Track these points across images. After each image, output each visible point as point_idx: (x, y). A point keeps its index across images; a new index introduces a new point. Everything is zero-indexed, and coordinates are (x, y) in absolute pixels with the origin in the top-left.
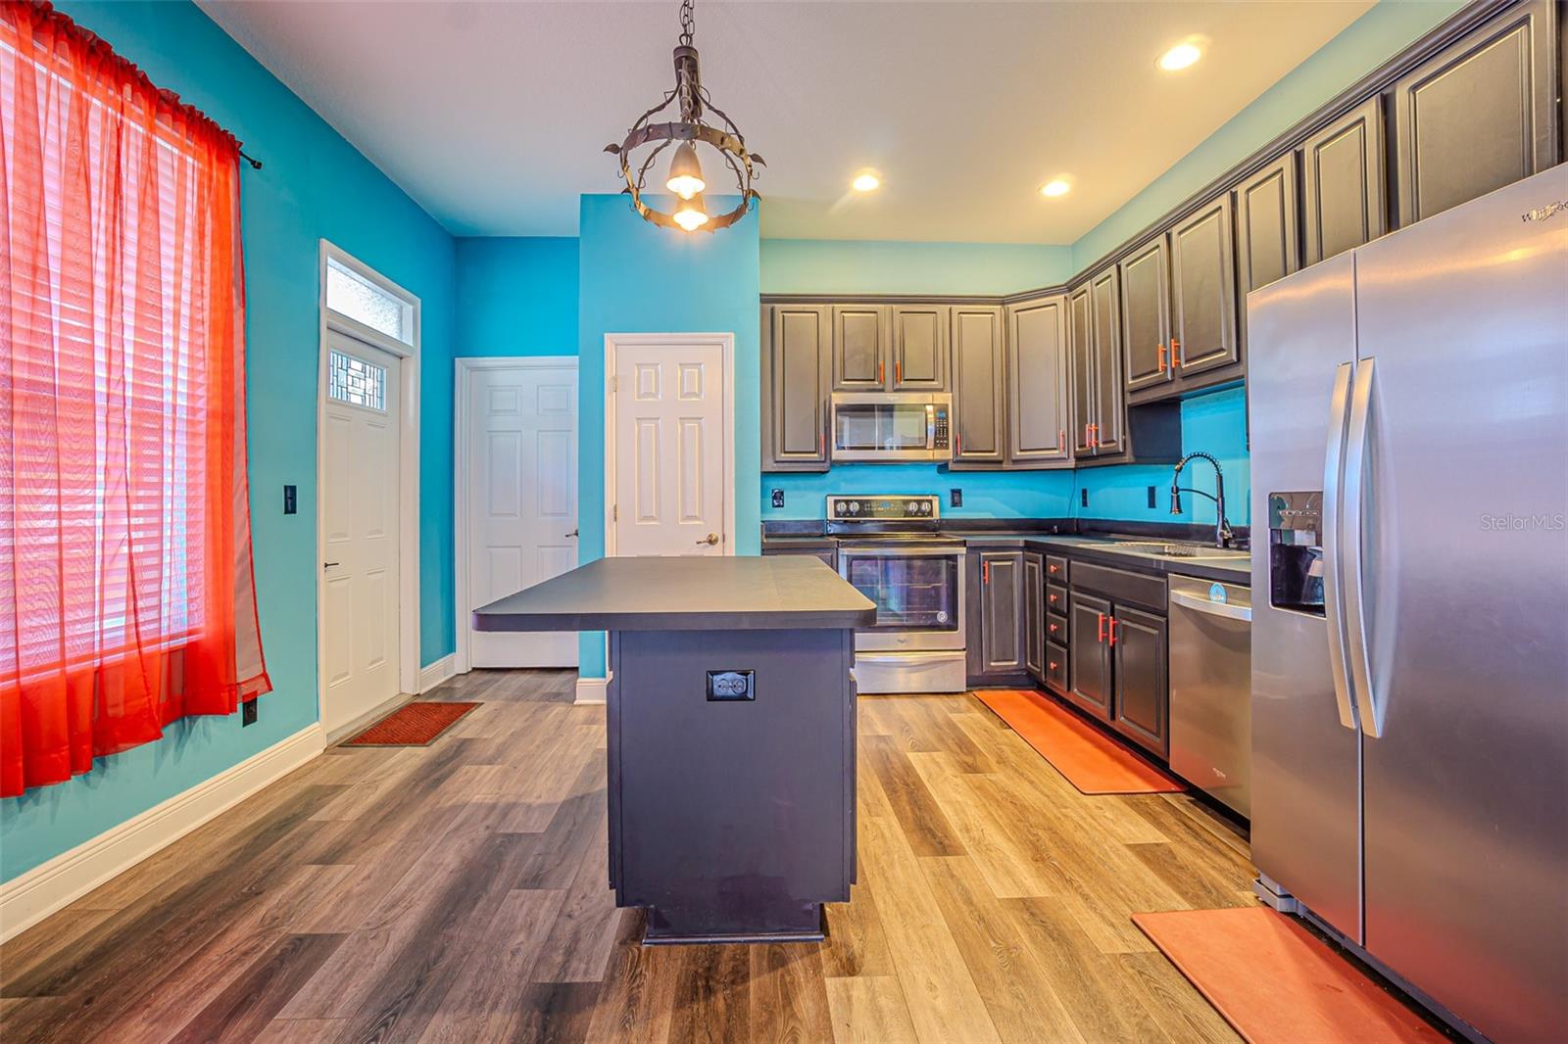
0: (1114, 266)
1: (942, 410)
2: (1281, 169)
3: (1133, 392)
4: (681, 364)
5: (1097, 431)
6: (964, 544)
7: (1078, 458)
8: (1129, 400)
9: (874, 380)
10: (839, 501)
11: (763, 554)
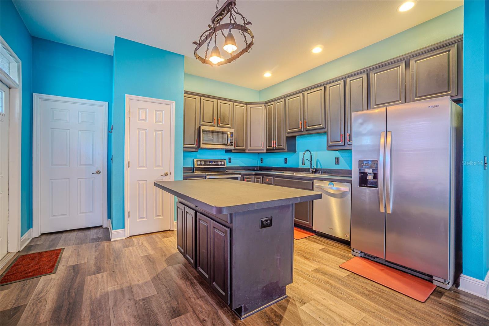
0: (284, 99)
1: (232, 134)
2: (340, 84)
3: (288, 133)
4: (155, 110)
5: (275, 143)
6: (240, 174)
7: (267, 150)
8: (287, 135)
9: (212, 123)
10: (198, 161)
11: (183, 180)
